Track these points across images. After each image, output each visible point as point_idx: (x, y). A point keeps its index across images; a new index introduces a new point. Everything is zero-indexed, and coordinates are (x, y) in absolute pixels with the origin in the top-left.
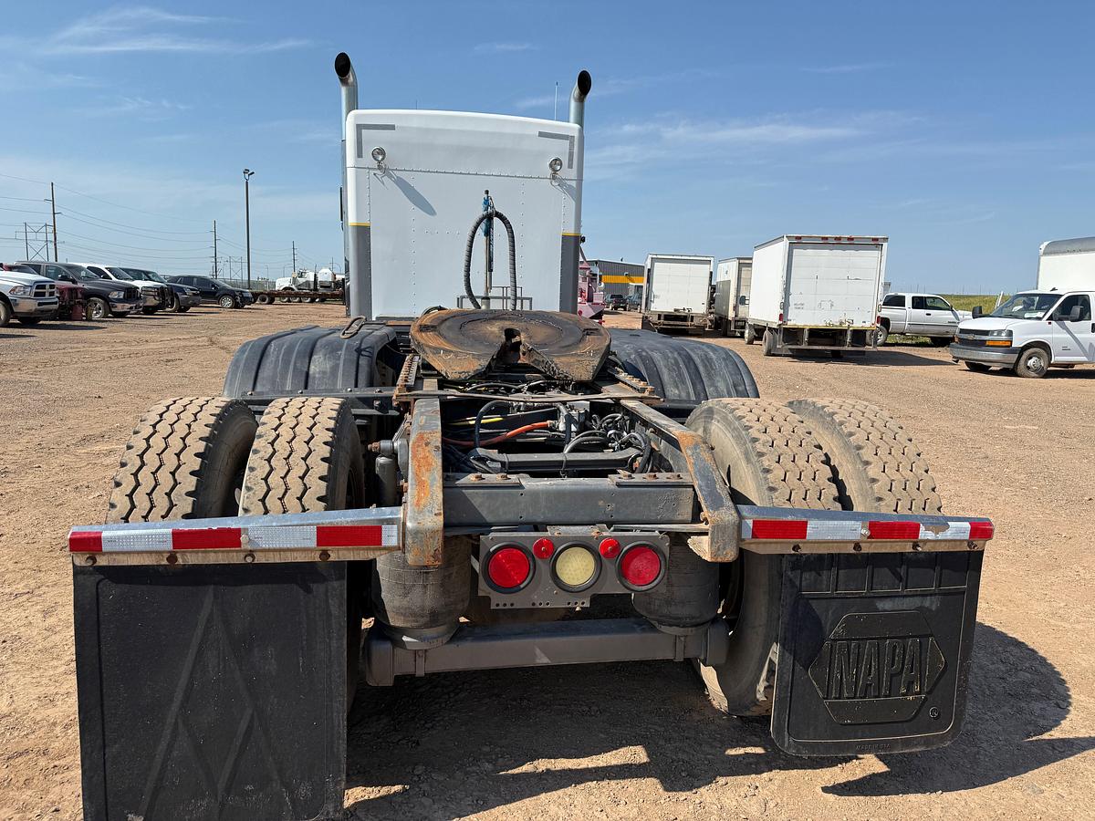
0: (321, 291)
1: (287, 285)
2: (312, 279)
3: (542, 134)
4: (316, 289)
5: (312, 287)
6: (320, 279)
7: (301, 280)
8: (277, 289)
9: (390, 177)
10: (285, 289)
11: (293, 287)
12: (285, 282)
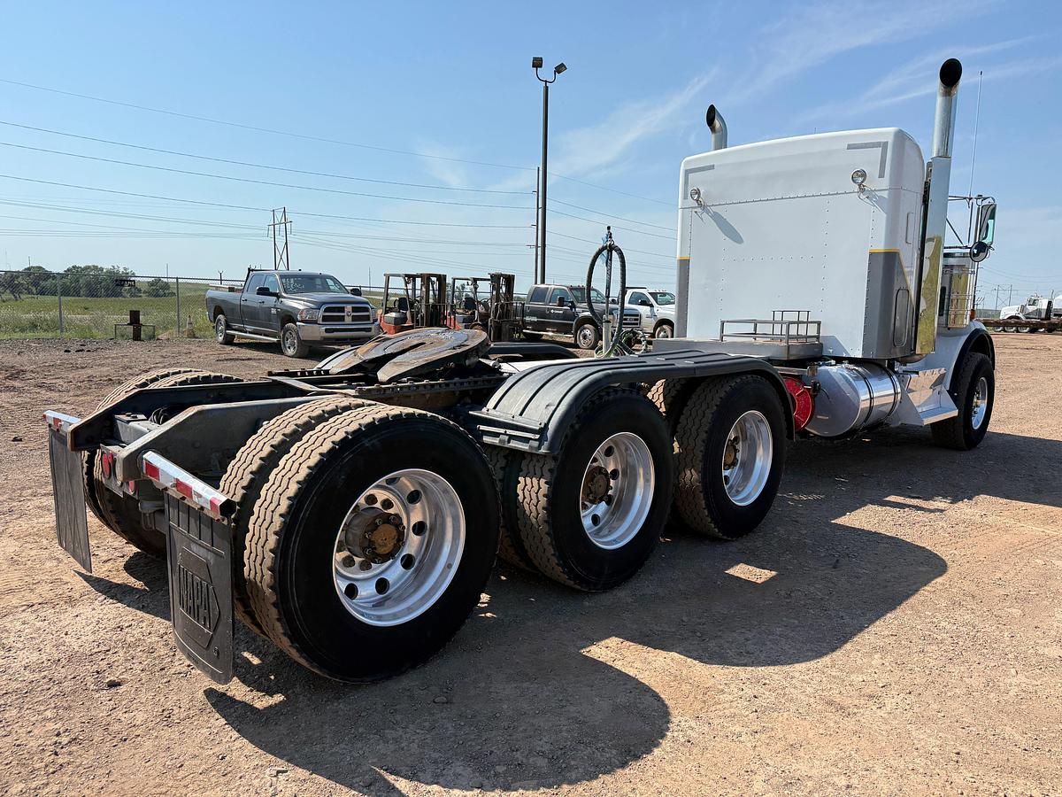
0: (1054, 319)
1: (1013, 313)
2: (1045, 307)
3: (850, 147)
4: (1048, 317)
5: (1043, 316)
6: (1055, 306)
7: (1031, 309)
8: (1001, 318)
9: (708, 212)
10: (1010, 318)
11: (1021, 315)
12: (1013, 310)
